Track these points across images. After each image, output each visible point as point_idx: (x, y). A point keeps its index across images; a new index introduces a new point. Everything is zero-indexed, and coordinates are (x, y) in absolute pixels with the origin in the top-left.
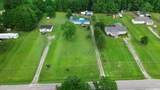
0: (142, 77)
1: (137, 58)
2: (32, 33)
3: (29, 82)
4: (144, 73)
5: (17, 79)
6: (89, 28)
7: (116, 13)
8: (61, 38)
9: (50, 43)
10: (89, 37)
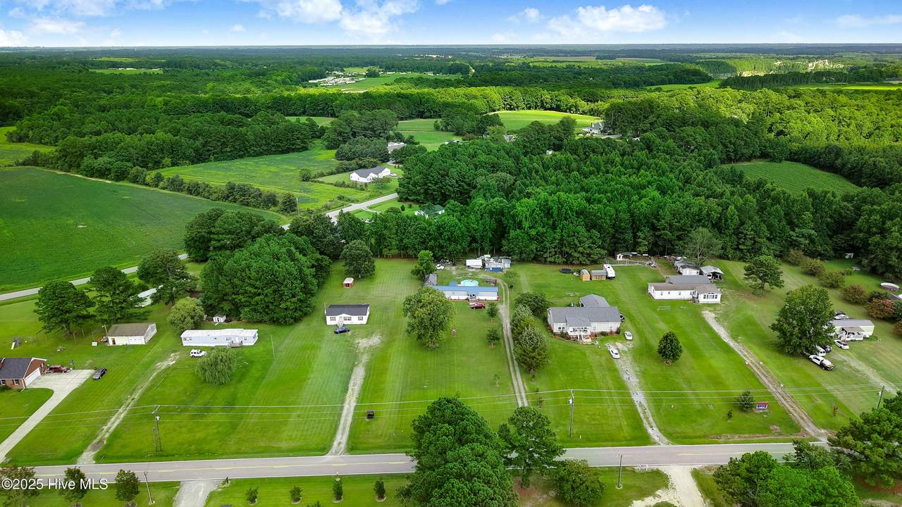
0: (644, 440)
1: (639, 397)
2: (301, 327)
3: (324, 450)
4: (654, 433)
5: (283, 445)
6: (493, 313)
7: (595, 263)
8: (401, 343)
9: (365, 358)
10: (494, 338)
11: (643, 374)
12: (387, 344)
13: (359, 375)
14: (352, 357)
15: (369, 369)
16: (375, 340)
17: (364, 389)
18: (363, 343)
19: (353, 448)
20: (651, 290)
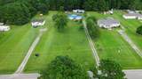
1: (135, 47)
8: (53, 30)
9: (41, 35)
10: (82, 28)
11: (132, 39)
12: (49, 31)
13: (38, 39)
14: (37, 34)
15: (41, 38)
16: (45, 30)
17: (38, 45)
18: (41, 30)
19: (25, 71)
20: (124, 16)
